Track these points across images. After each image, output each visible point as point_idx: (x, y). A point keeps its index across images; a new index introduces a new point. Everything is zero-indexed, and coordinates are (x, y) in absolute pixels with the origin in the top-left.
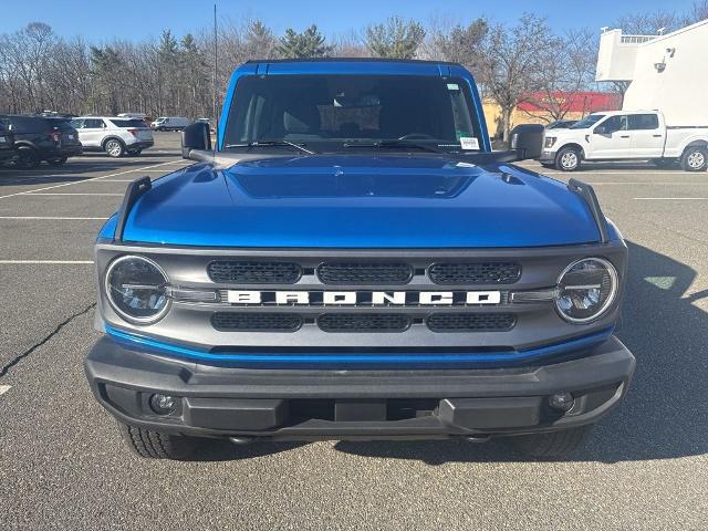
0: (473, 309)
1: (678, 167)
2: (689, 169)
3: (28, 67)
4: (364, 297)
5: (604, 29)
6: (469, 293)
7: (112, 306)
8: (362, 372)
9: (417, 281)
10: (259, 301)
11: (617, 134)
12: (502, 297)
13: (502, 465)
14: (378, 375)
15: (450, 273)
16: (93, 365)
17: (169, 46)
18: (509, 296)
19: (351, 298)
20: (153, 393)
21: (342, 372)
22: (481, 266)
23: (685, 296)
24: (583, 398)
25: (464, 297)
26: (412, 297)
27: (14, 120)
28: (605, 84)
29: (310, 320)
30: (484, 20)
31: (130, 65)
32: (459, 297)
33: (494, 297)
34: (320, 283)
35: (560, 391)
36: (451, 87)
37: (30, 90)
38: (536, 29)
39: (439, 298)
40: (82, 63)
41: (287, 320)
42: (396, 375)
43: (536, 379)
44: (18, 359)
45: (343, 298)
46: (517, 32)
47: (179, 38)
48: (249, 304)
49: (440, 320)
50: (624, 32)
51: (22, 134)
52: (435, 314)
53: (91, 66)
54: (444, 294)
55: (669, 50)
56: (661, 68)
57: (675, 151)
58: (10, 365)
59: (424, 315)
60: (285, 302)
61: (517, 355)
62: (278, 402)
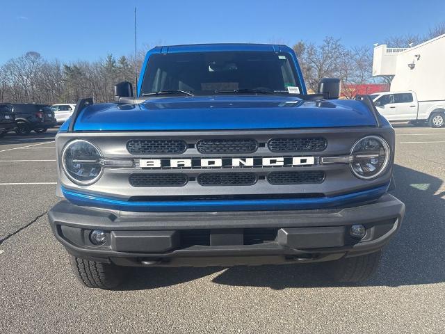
0: (297, 169)
1: (427, 126)
2: (434, 126)
3: (25, 78)
4: (227, 162)
5: (376, 45)
6: (294, 158)
7: (67, 175)
8: (227, 213)
9: (260, 151)
10: (159, 166)
11: (387, 106)
12: (315, 160)
13: (323, 289)
14: (237, 215)
15: (282, 145)
16: (54, 214)
17: (111, 63)
18: (320, 160)
19: (218, 163)
20: (92, 229)
21: (214, 213)
22: (301, 140)
23: (437, 193)
24: (372, 229)
25: (291, 162)
26: (258, 161)
27: (15, 106)
28: (379, 78)
29: (192, 179)
30: (302, 43)
31: (88, 75)
32: (288, 161)
33: (310, 161)
34: (198, 153)
35: (356, 223)
36: (280, 57)
37: (26, 91)
38: (334, 46)
39: (275, 161)
40: (58, 75)
41: (178, 179)
42: (250, 214)
43: (340, 215)
44: (9, 236)
45: (213, 163)
46: (323, 48)
47: (117, 58)
48: (154, 168)
49: (277, 177)
50: (388, 47)
51: (20, 114)
52: (272, 173)
53: (64, 76)
54: (278, 159)
55: (416, 56)
56: (412, 67)
57: (424, 115)
58: (4, 239)
59: (266, 173)
60: (177, 166)
61: (326, 199)
62: (173, 232)
